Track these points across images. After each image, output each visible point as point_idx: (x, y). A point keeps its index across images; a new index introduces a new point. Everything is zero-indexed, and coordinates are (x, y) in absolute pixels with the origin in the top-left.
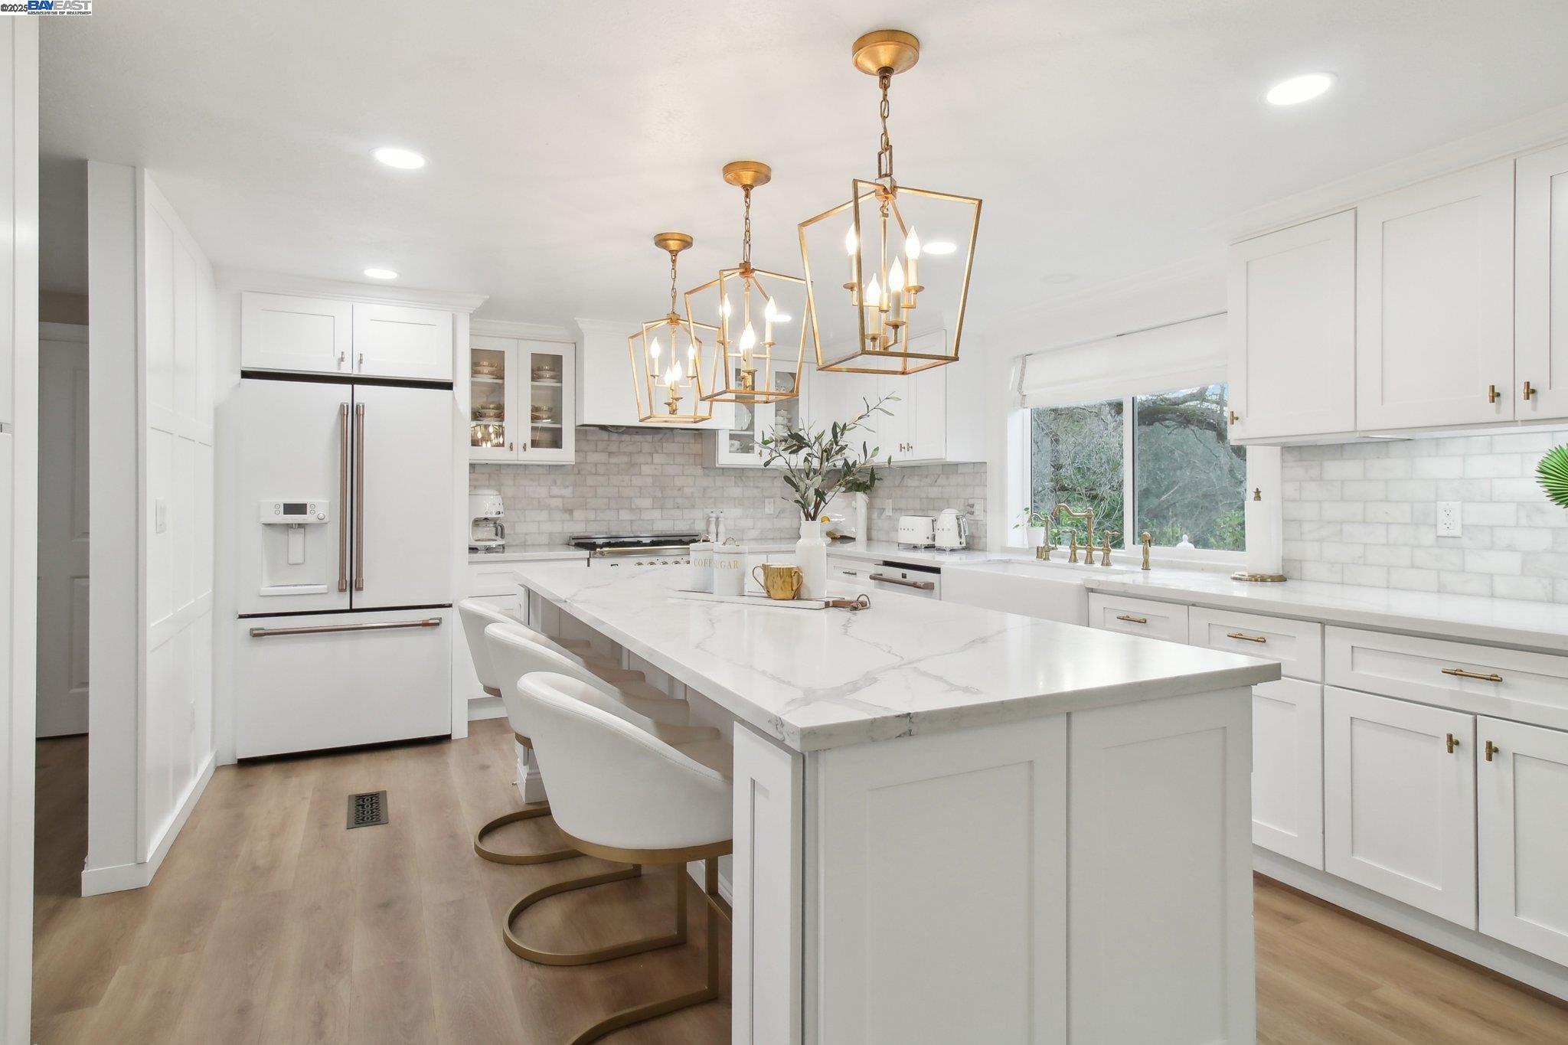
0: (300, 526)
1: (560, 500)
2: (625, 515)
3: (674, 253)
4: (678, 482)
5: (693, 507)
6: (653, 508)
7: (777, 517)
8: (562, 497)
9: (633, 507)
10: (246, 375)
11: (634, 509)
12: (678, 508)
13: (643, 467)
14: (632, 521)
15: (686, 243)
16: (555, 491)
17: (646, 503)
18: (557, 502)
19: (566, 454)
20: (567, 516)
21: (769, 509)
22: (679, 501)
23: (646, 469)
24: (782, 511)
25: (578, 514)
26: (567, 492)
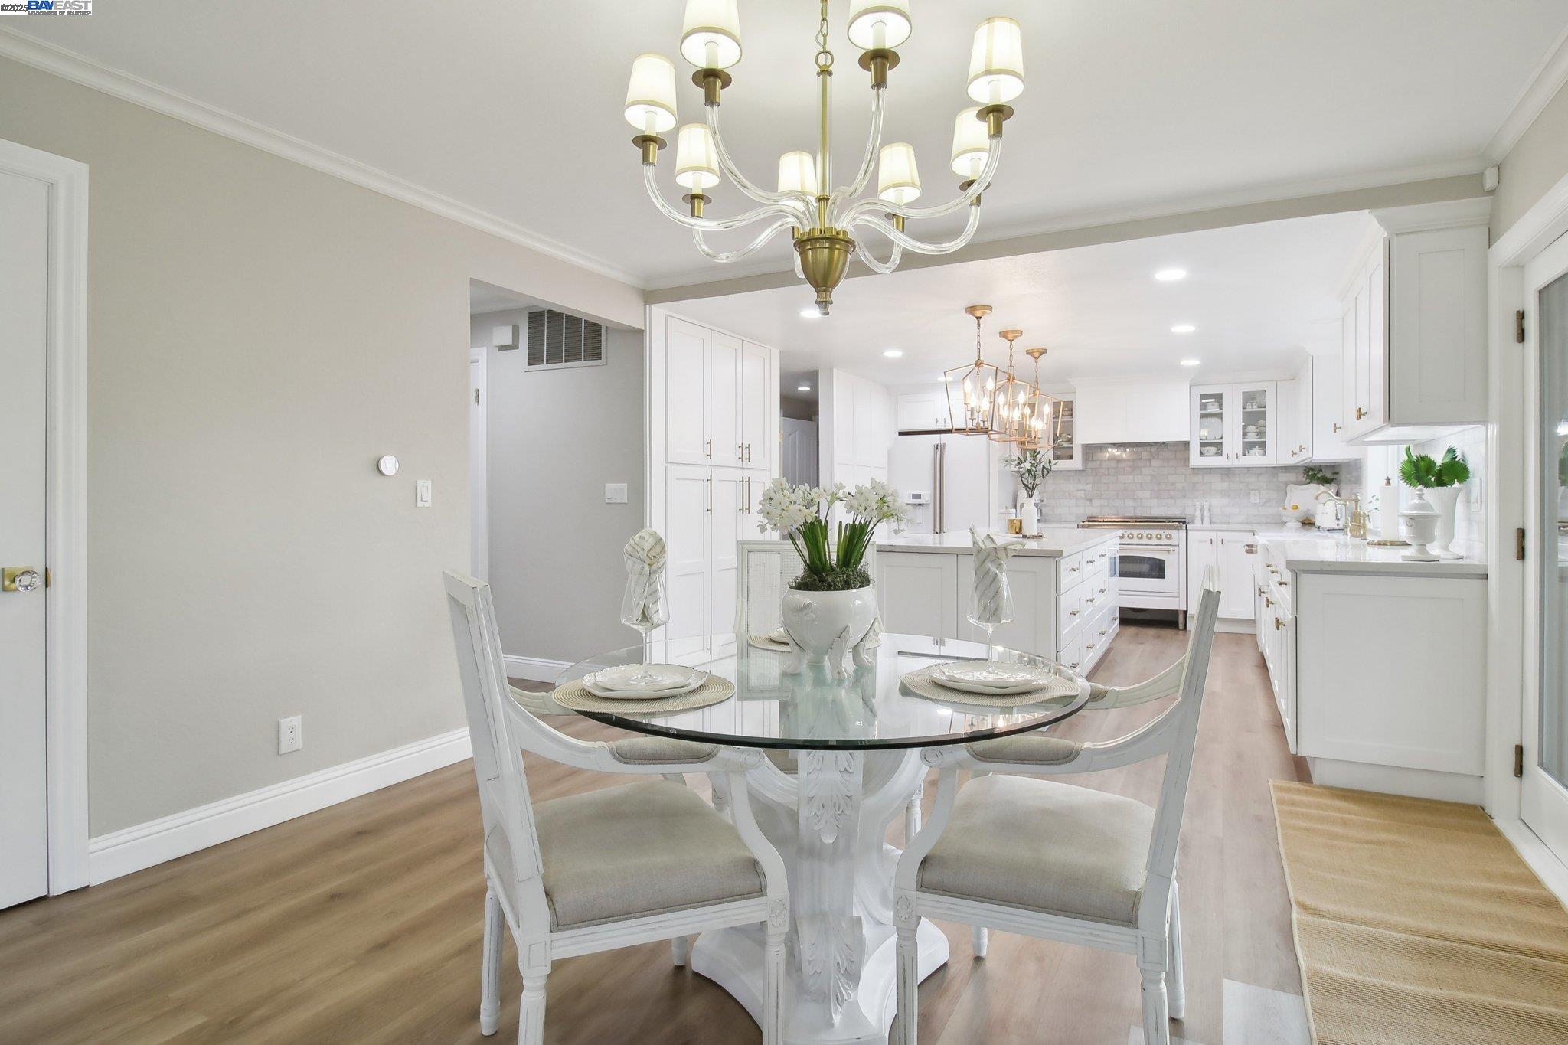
0: (920, 504)
1: (1083, 492)
2: (1130, 503)
3: (1036, 358)
4: (1172, 479)
5: (1184, 497)
6: (1151, 498)
7: (1263, 505)
8: (1084, 490)
9: (1135, 497)
10: (901, 434)
11: (1136, 499)
12: (1172, 498)
13: (1143, 469)
14: (1134, 507)
15: (1043, 352)
16: (1081, 487)
17: (1147, 494)
18: (1082, 494)
19: (1077, 463)
20: (1088, 503)
21: (1254, 499)
22: (1172, 493)
23: (1145, 471)
24: (1269, 501)
25: (1096, 502)
26: (1088, 487)
